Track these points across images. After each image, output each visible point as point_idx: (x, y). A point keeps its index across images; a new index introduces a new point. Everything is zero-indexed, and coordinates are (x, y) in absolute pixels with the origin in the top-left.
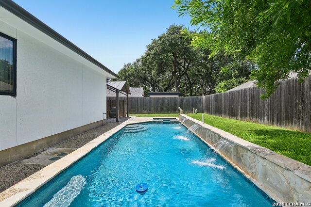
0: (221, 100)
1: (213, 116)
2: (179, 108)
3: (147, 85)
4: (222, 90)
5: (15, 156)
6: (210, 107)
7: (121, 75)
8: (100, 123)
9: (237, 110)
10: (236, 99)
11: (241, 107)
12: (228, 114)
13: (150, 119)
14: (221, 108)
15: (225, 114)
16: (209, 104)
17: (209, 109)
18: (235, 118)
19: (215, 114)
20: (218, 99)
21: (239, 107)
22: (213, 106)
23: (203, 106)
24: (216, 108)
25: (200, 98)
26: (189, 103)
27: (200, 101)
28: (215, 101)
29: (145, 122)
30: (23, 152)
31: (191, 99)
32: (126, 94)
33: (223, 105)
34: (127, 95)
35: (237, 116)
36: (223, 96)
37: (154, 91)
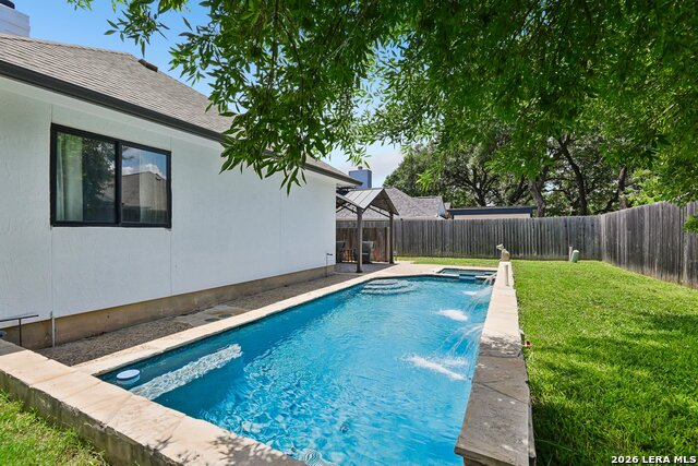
0: (642, 227)
1: (623, 271)
2: (500, 246)
3: (467, 190)
4: (649, 199)
5: (169, 309)
6: (615, 245)
7: (402, 171)
8: (319, 273)
9: (681, 258)
10: (677, 223)
11: (691, 248)
12: (659, 265)
13: (433, 268)
14: (641, 248)
15: (651, 265)
16: (615, 235)
17: (615, 252)
18: (676, 277)
19: (628, 265)
20: (634, 224)
21: (686, 247)
22: (623, 242)
23: (599, 243)
24: (631, 247)
25: (592, 220)
26: (557, 233)
27: (593, 230)
28: (628, 229)
29: (414, 276)
30: (180, 306)
31: (561, 225)
32: (387, 213)
33: (647, 239)
34: (391, 218)
35: (680, 273)
36: (646, 215)
37: (483, 204)
